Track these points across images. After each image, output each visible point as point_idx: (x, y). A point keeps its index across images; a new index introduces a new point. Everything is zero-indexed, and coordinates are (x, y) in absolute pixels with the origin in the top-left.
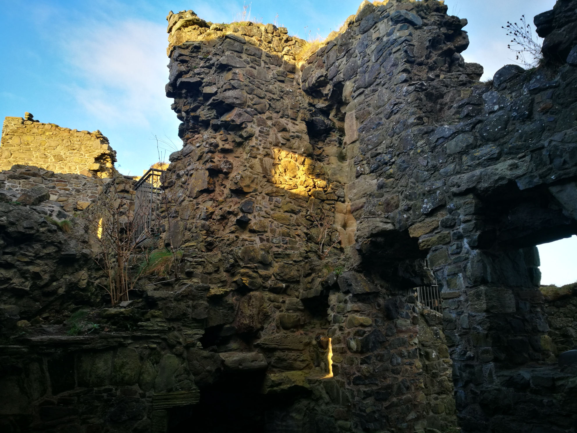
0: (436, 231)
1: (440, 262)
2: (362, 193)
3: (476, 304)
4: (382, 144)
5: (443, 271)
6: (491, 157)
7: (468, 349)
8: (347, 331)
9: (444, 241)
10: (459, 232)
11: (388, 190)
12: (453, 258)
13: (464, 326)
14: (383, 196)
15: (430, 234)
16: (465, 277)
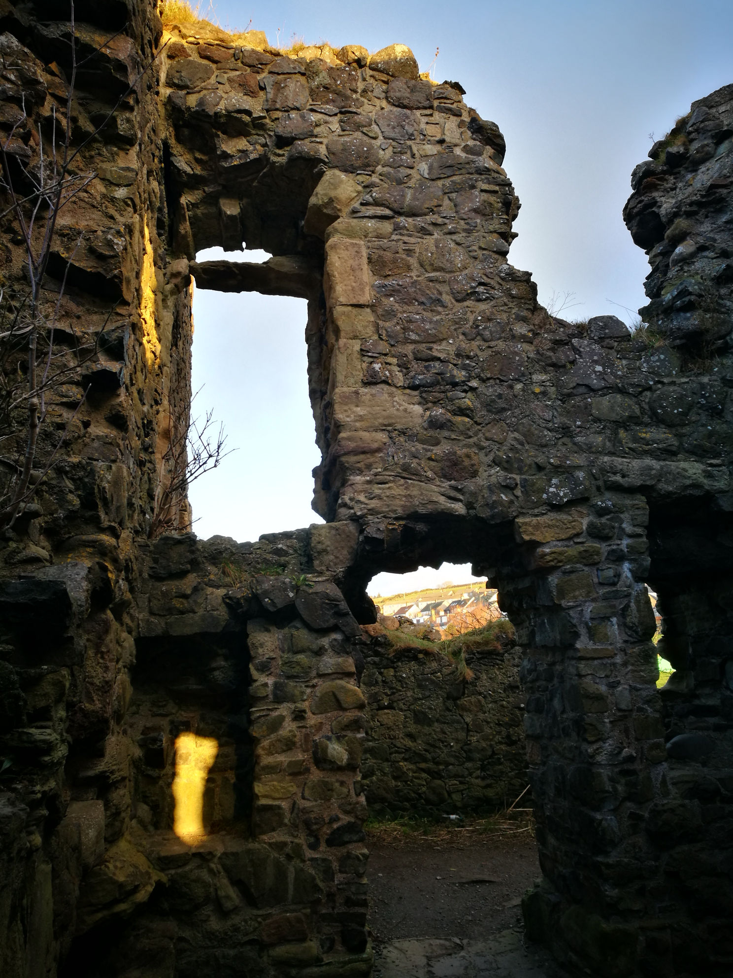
0: (577, 540)
1: (577, 593)
2: (380, 421)
3: (641, 671)
4: (444, 343)
5: (582, 610)
6: (669, 448)
7: (625, 745)
8: (312, 720)
9: (588, 559)
10: (622, 550)
11: (453, 437)
12: (602, 591)
13: (623, 706)
14: (437, 443)
15: (566, 543)
16: (623, 625)
